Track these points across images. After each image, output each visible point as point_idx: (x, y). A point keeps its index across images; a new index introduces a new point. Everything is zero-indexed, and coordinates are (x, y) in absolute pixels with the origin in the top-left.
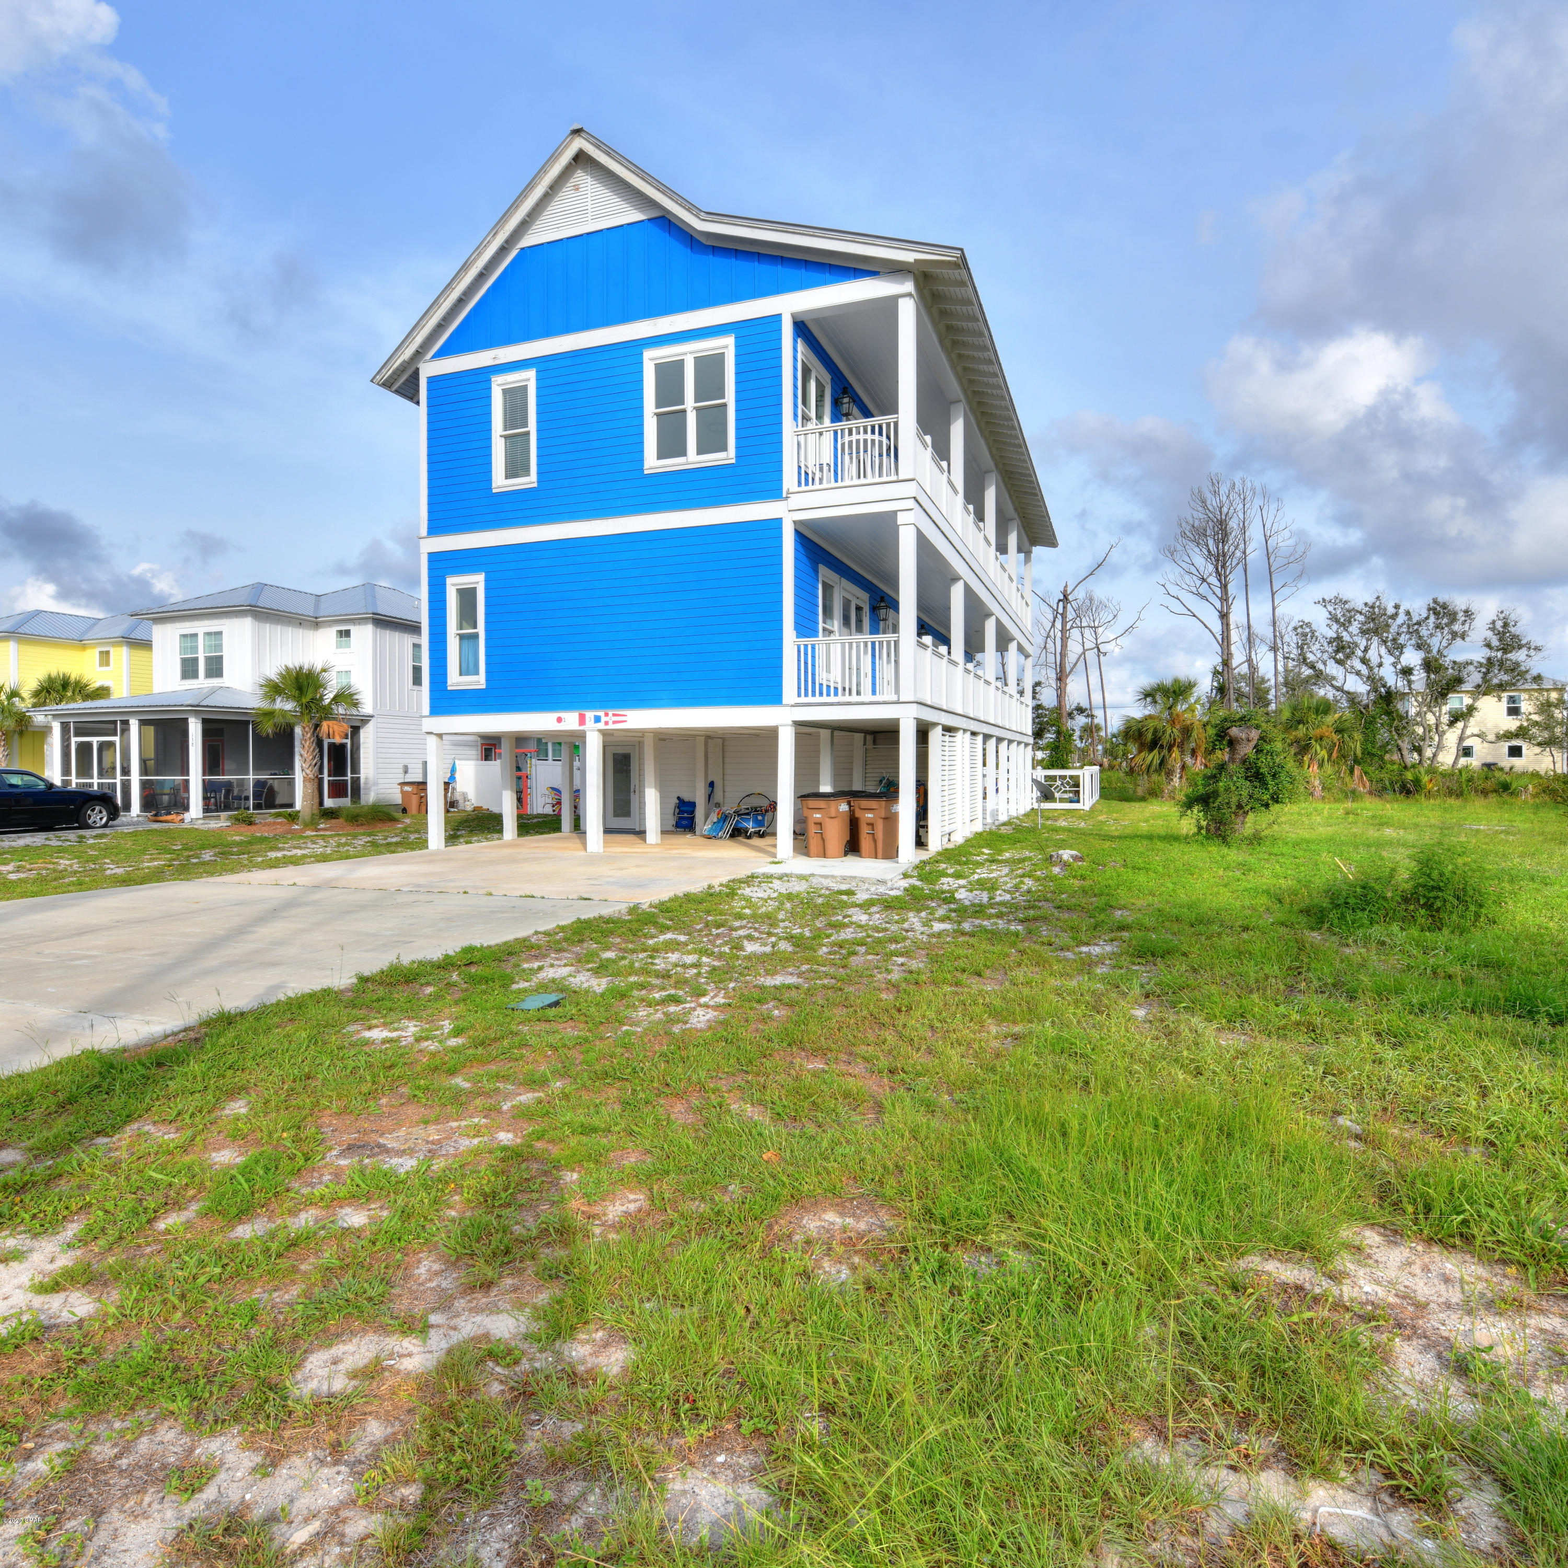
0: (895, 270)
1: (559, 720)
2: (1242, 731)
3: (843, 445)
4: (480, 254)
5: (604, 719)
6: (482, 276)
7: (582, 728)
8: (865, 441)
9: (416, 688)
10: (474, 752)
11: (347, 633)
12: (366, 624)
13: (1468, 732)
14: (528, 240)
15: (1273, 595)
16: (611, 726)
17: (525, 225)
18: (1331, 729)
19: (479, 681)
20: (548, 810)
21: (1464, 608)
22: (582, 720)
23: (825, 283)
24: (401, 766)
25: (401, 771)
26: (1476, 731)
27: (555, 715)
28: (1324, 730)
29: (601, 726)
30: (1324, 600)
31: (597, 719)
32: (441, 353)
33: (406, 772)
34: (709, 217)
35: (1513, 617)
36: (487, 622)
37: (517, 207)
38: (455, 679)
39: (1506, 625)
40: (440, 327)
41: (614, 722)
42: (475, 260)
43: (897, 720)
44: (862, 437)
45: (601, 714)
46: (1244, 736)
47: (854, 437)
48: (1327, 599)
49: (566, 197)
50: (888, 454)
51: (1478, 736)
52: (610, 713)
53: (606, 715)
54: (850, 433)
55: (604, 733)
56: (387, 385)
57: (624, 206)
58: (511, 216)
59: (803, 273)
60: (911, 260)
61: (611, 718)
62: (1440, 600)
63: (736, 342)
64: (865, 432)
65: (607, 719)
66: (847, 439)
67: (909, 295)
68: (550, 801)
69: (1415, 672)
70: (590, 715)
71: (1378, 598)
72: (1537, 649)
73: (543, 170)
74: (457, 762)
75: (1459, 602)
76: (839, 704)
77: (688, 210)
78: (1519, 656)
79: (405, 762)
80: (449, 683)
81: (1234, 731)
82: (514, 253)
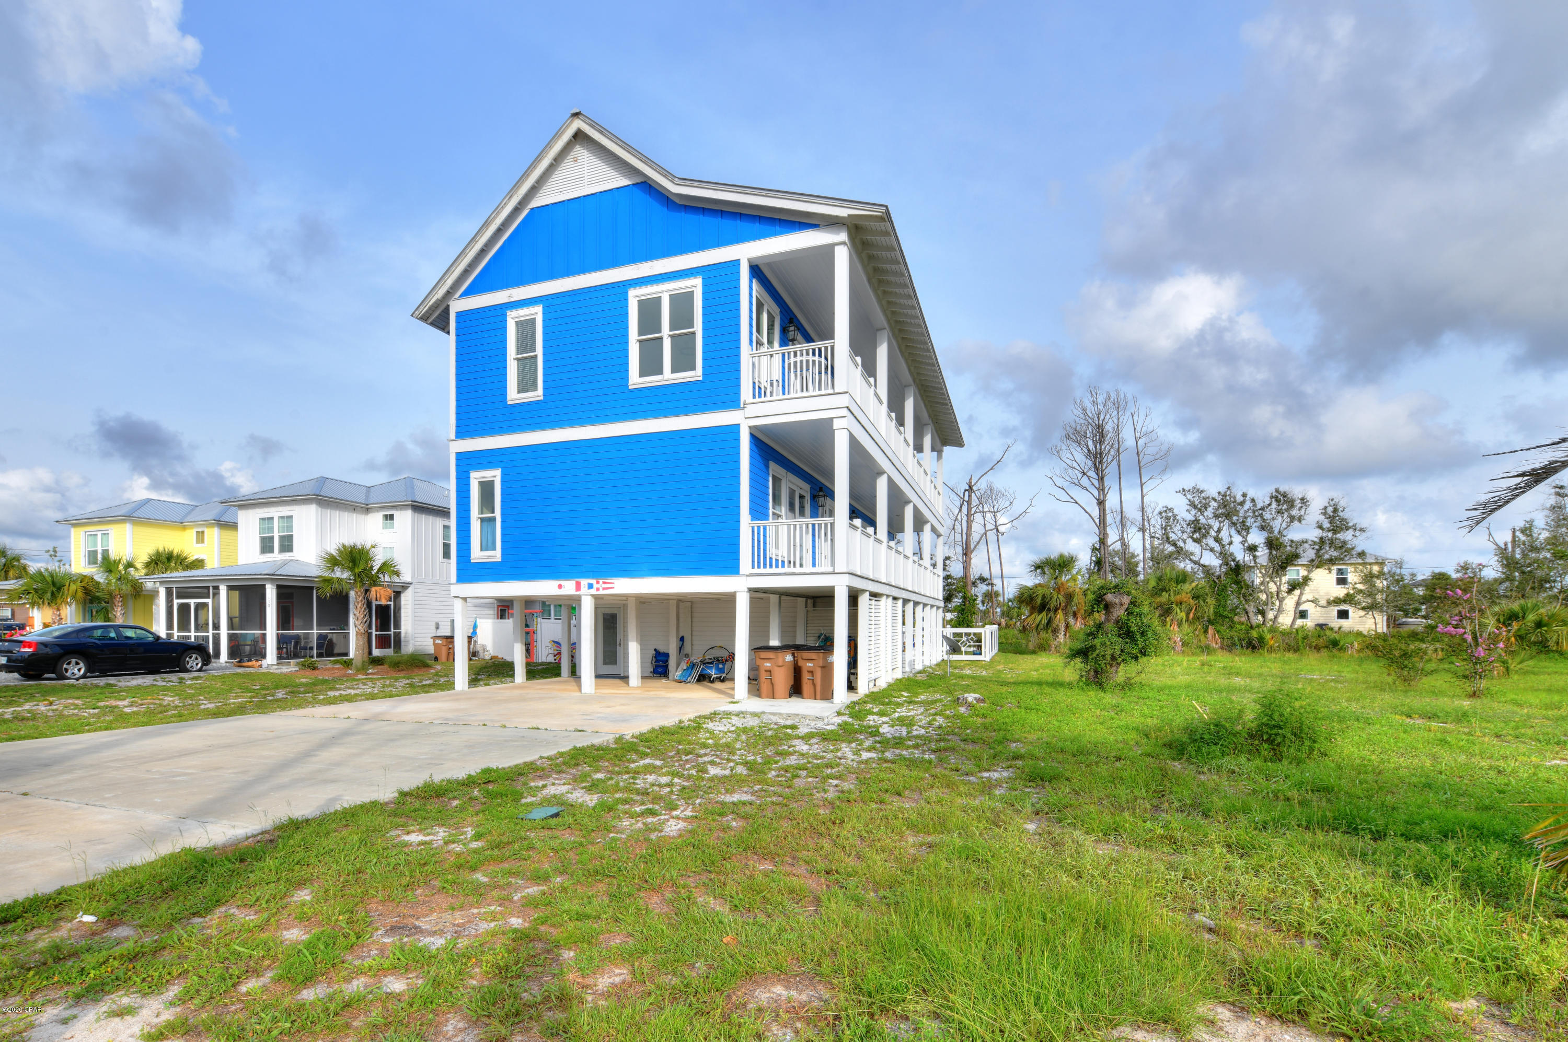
0: (832, 223)
1: (560, 587)
2: (1116, 597)
3: (789, 364)
4: (498, 214)
5: (595, 586)
6: (500, 231)
7: (578, 593)
8: (808, 361)
9: (446, 560)
10: (492, 613)
11: (391, 517)
12: (406, 509)
13: (1304, 598)
14: (539, 201)
15: (1142, 486)
16: (601, 592)
17: (534, 190)
18: (1189, 595)
19: (496, 555)
20: (551, 659)
21: (1300, 496)
22: (578, 586)
23: (775, 234)
24: (434, 623)
25: (434, 627)
26: (1310, 598)
27: (555, 584)
28: (1184, 597)
29: (593, 591)
30: (1184, 490)
31: (590, 586)
32: (467, 293)
33: (437, 628)
34: (682, 182)
35: (1342, 503)
36: (502, 508)
37: (528, 176)
38: (477, 554)
39: (1335, 510)
40: (466, 272)
41: (604, 589)
42: (495, 218)
43: (833, 587)
44: (804, 358)
45: (594, 582)
46: (1117, 601)
47: (799, 358)
48: (1187, 489)
49: (567, 167)
50: (826, 372)
51: (1312, 601)
52: (601, 582)
53: (598, 582)
54: (795, 355)
55: (596, 597)
56: (424, 318)
57: (613, 173)
58: (523, 183)
59: (757, 226)
60: (845, 215)
61: (601, 586)
62: (1282, 489)
63: (703, 282)
64: (808, 354)
65: (598, 586)
66: (792, 360)
67: (844, 243)
68: (552, 652)
69: (1259, 549)
70: (584, 583)
71: (1229, 488)
72: (1362, 530)
73: (549, 146)
74: (478, 620)
75: (1296, 491)
76: (785, 574)
77: (665, 176)
78: (1347, 536)
79: (437, 620)
80: (472, 556)
81: (1109, 597)
82: (525, 212)
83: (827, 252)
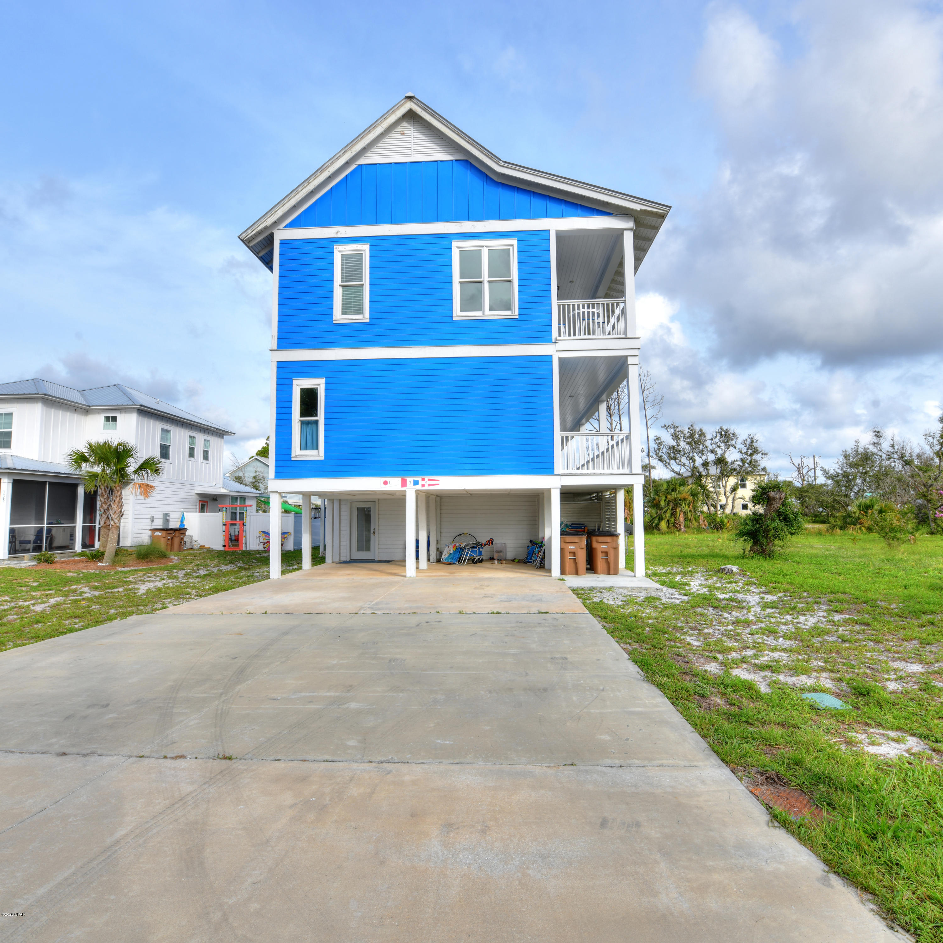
0: (623, 213)
1: (386, 483)
2: (777, 494)
3: (574, 315)
4: (332, 163)
5: (421, 482)
6: (330, 178)
7: (403, 489)
8: (588, 312)
10: (194, 507)
11: (114, 419)
13: (737, 496)
14: (365, 160)
15: (647, 422)
16: (427, 488)
17: (364, 150)
19: (319, 454)
20: (261, 548)
21: (732, 432)
22: (404, 483)
23: (582, 216)
24: (149, 517)
25: (149, 520)
26: (741, 496)
27: (381, 480)
29: (419, 487)
30: (665, 426)
31: (416, 483)
32: (291, 225)
33: (152, 521)
34: (506, 165)
35: (755, 438)
36: (326, 413)
37: (363, 137)
38: (297, 453)
39: (752, 442)
40: (295, 207)
41: (429, 485)
42: (329, 166)
45: (419, 479)
46: (778, 497)
47: (586, 310)
48: (667, 425)
49: (395, 136)
51: (742, 498)
52: (426, 479)
53: (423, 480)
54: (583, 307)
55: (418, 493)
56: (247, 242)
57: (438, 149)
58: (357, 142)
59: (564, 208)
60: (639, 209)
61: (426, 482)
62: (725, 428)
63: (518, 244)
64: (588, 307)
65: (423, 482)
66: (581, 310)
67: (631, 229)
68: (261, 541)
69: (710, 465)
70: (410, 480)
71: (692, 426)
72: (766, 454)
73: (384, 117)
74: (185, 514)
75: (732, 428)
77: (491, 158)
78: (757, 457)
79: (152, 513)
80: (293, 455)
81: (772, 494)
82: (353, 167)
83: (618, 235)
